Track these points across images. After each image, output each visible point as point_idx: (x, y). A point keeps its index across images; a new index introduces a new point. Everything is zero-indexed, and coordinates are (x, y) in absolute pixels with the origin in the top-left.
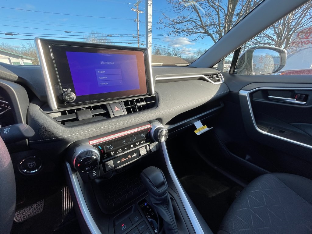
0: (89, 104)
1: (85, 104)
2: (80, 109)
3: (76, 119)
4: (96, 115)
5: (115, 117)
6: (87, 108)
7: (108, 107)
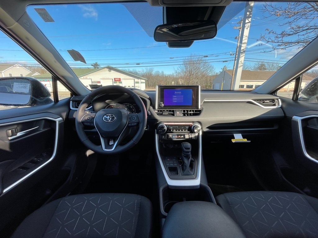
0: (168, 109)
1: (166, 109)
2: (164, 111)
3: (162, 114)
4: (169, 114)
5: (176, 116)
6: (167, 110)
7: (175, 112)
